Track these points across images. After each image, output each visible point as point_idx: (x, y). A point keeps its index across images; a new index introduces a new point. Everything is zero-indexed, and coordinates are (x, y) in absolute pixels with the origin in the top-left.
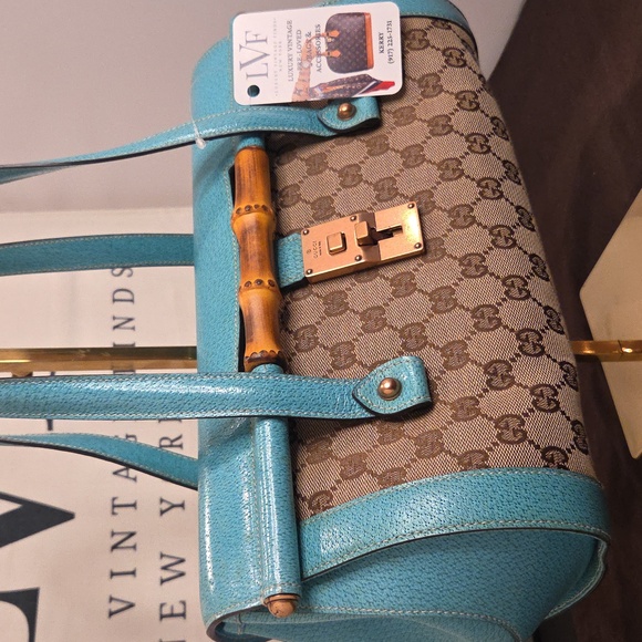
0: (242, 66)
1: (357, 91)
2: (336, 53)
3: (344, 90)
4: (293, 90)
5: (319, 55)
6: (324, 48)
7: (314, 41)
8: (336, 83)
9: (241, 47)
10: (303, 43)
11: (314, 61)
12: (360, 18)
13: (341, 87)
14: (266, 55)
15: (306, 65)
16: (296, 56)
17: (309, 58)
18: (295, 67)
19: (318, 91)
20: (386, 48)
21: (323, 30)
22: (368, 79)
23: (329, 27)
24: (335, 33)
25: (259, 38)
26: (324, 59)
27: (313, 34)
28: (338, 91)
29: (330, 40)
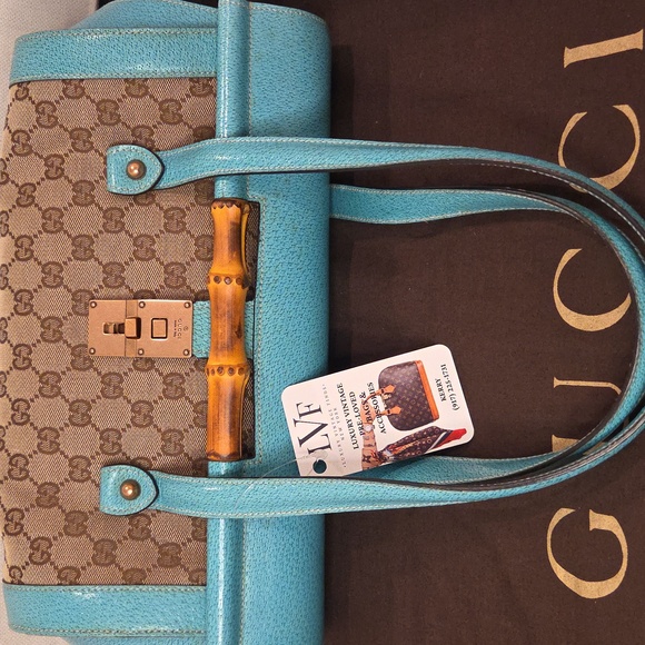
0: (301, 442)
1: (428, 446)
2: (397, 410)
3: (415, 447)
4: (361, 458)
5: (379, 415)
6: (382, 407)
7: (370, 401)
8: (405, 441)
9: (296, 422)
10: (359, 406)
11: (375, 423)
12: (412, 368)
13: (410, 445)
14: (323, 426)
15: (368, 428)
16: (355, 421)
17: (369, 420)
18: (357, 432)
19: (387, 454)
20: (447, 394)
21: (376, 388)
22: (437, 431)
23: (382, 384)
24: (390, 389)
25: (312, 409)
26: (385, 419)
27: (368, 395)
29: (386, 397)
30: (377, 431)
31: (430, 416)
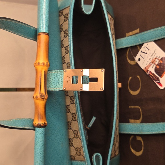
1: (155, 80)
2: (158, 67)
3: (153, 77)
5: (155, 64)
6: (157, 63)
7: (156, 59)
8: (153, 74)
9: (144, 47)
10: (154, 58)
11: (153, 64)
13: (153, 76)
14: (146, 53)
16: (151, 60)
17: (153, 63)
18: (149, 62)
21: (160, 59)
23: (162, 59)
24: (161, 62)
25: (149, 48)
26: (155, 66)
27: (157, 58)
28: (152, 76)
29: (159, 62)
30: (152, 66)
31: (161, 76)
